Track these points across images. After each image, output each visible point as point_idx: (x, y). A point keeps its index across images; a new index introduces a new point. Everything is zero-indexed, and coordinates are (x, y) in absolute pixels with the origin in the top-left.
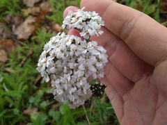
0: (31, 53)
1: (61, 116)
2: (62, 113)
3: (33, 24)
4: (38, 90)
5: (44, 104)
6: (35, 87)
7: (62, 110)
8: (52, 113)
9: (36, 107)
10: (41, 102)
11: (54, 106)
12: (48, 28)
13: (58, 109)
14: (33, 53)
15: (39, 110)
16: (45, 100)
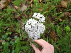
0: (3, 16)
1: (15, 44)
2: (16, 43)
3: (5, 3)
4: (6, 33)
5: (8, 39)
6: (4, 31)
7: (16, 42)
8: (11, 42)
9: (4, 39)
10: (7, 38)
11: (12, 40)
12: (11, 6)
13: (14, 41)
14: (4, 16)
15: (6, 41)
16: (9, 37)
